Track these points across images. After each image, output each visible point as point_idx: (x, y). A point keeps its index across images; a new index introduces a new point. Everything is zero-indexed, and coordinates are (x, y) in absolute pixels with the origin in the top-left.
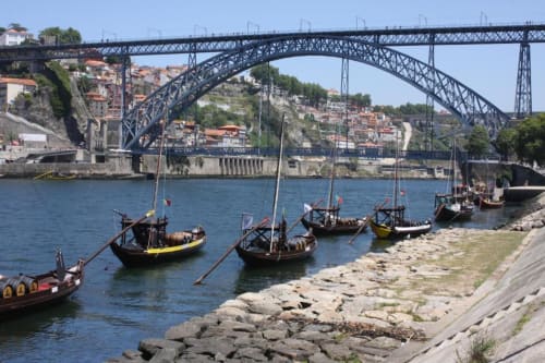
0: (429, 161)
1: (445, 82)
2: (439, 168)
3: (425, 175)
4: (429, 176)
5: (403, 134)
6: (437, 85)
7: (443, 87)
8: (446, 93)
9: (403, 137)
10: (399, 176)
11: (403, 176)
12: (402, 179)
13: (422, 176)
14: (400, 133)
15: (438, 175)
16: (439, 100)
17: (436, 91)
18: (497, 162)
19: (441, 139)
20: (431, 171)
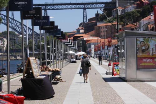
0: (14, 53)
1: (18, 24)
2: (18, 56)
3: (13, 58)
4: (15, 59)
5: (4, 43)
6: (15, 26)
7: (18, 26)
8: (19, 28)
9: (4, 44)
10: (3, 59)
11: (5, 59)
12: (4, 60)
13: (12, 59)
14: (2, 42)
15: (18, 58)
16: (17, 31)
17: (15, 27)
18: (38, 52)
19: (18, 44)
20: (15, 57)
